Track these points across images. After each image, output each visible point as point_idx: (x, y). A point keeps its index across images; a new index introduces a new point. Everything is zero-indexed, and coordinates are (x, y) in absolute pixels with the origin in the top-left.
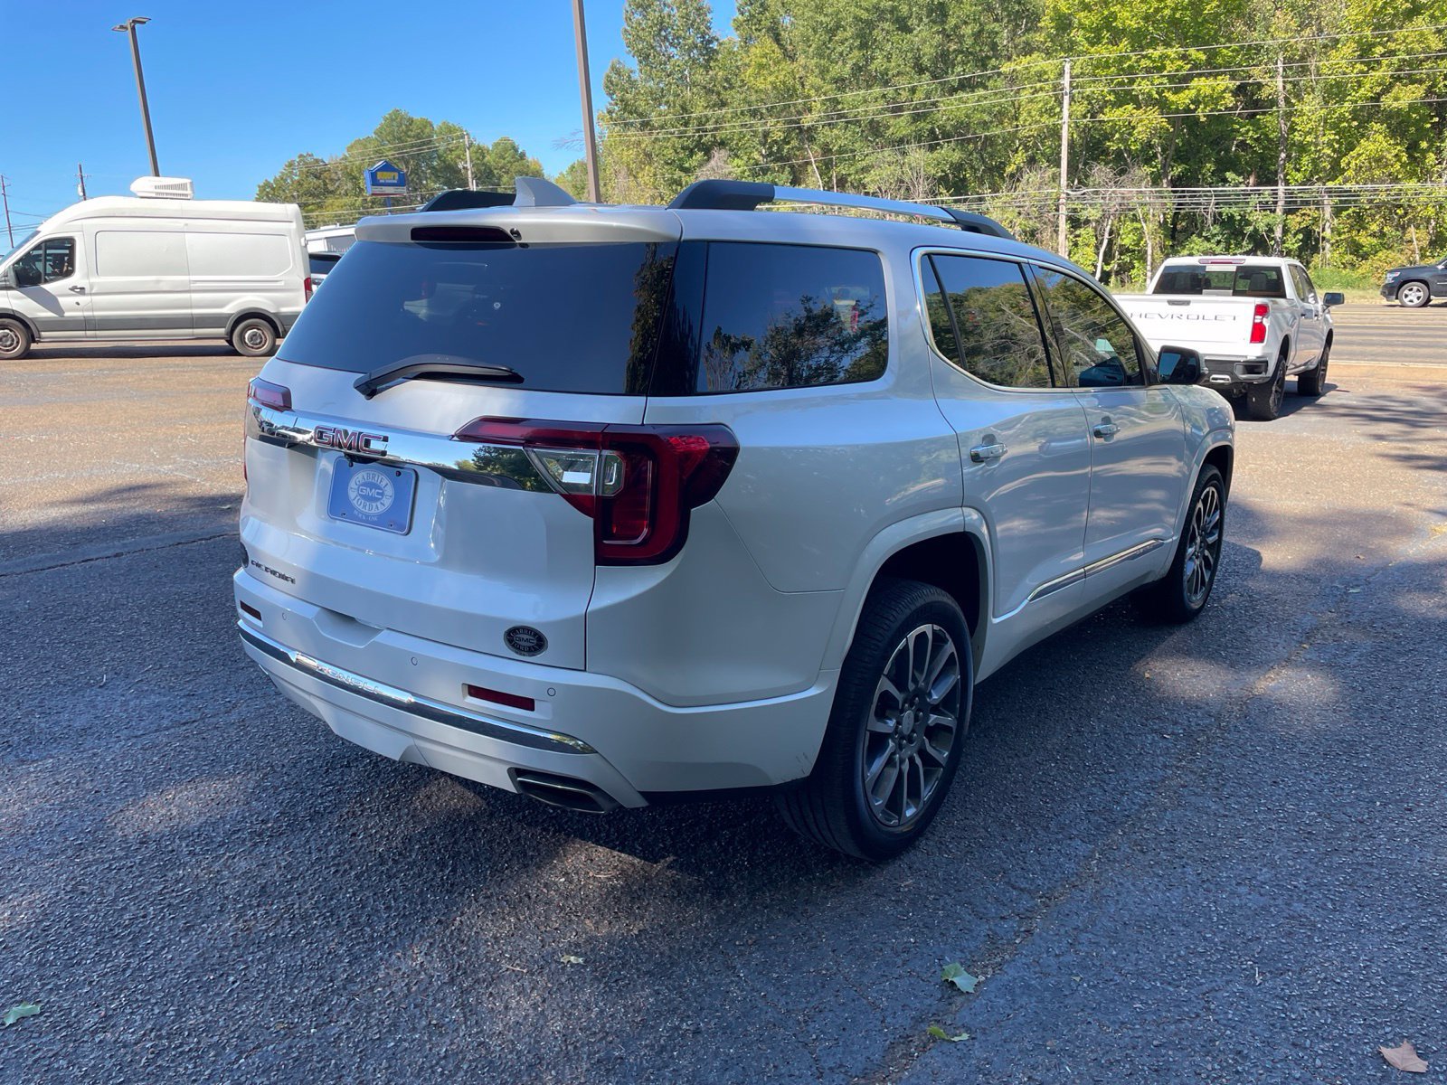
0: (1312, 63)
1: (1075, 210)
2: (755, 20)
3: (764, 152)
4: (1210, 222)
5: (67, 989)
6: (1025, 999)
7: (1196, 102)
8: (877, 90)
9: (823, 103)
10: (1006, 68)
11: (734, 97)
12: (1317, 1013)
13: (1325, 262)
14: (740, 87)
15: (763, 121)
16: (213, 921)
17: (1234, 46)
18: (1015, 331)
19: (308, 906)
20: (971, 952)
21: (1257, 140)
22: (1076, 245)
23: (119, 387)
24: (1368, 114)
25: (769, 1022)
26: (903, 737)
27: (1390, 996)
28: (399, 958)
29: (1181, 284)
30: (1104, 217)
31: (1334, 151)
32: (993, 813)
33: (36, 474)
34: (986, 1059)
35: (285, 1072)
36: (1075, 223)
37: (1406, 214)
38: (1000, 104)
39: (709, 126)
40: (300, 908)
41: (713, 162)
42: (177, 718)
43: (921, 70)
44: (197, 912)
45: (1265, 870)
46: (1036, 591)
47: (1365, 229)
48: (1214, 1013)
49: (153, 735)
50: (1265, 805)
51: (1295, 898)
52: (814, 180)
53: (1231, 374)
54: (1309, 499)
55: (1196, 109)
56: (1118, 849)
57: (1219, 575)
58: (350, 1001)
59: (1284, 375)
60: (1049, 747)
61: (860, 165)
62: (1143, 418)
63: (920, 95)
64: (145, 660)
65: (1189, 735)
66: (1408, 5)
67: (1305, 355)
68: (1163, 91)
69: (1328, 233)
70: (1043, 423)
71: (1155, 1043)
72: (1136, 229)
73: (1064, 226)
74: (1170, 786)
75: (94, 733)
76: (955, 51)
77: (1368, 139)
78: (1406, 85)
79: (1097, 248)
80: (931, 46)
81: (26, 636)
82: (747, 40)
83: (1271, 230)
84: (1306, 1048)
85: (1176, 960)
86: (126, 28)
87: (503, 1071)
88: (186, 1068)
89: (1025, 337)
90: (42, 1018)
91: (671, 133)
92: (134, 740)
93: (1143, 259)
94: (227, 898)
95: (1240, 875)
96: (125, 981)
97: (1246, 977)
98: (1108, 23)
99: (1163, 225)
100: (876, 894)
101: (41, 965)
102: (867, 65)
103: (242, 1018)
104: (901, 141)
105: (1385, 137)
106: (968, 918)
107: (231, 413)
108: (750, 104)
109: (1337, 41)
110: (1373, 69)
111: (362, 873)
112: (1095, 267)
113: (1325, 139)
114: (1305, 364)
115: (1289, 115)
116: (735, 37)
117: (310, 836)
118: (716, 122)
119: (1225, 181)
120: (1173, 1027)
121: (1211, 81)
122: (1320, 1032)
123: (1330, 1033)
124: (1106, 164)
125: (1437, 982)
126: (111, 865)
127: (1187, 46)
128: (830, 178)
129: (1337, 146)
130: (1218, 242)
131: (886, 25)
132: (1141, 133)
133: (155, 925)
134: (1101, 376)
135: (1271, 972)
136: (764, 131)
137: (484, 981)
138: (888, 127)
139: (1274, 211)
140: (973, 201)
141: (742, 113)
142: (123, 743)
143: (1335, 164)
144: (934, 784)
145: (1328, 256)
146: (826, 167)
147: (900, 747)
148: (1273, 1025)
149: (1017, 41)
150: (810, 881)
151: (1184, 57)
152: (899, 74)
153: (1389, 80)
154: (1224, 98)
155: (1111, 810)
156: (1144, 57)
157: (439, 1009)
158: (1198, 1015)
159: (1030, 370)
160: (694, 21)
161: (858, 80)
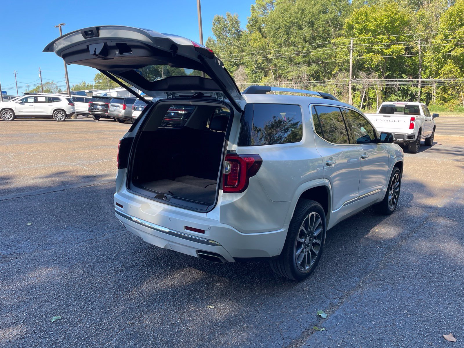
0: (430, 41)
1: (354, 86)
2: (254, 26)
3: (256, 66)
4: (397, 90)
5: (68, 312)
6: (341, 320)
7: (393, 52)
8: (292, 48)
9: (275, 52)
10: (333, 41)
11: (247, 49)
12: (425, 326)
13: (434, 103)
14: (248, 46)
15: (256, 57)
16: (107, 294)
17: (405, 35)
18: (336, 126)
19: (134, 291)
20: (325, 308)
21: (412, 64)
22: (354, 96)
23: (56, 138)
24: (447, 57)
25: (268, 325)
26: (306, 245)
27: (447, 322)
28: (161, 305)
29: (388, 110)
30: (363, 88)
31: (436, 68)
32: (331, 269)
33: (34, 165)
34: (330, 336)
35: (132, 335)
36: (354, 90)
37: (460, 88)
38: (331, 52)
39: (239, 58)
40: (131, 291)
41: (239, 69)
42: (88, 238)
43: (306, 41)
44: (102, 292)
45: (411, 287)
46: (344, 204)
47: (447, 93)
48: (395, 325)
49: (82, 243)
50: (411, 268)
51: (420, 294)
52: (272, 75)
53: (403, 139)
54: (427, 178)
55: (393, 54)
56: (368, 280)
57: (399, 201)
58: (148, 317)
59: (420, 139)
60: (347, 251)
61: (286, 71)
62: (376, 152)
63: (305, 49)
64: (76, 221)
65: (389, 248)
66: (460, 23)
67: (427, 133)
68: (382, 49)
69: (435, 94)
70: (348, 153)
71: (379, 332)
72: (374, 92)
73: (350, 91)
74: (383, 262)
75: (64, 242)
76: (316, 36)
77: (447, 65)
78: (459, 48)
79: (361, 97)
80: (309, 34)
81: (40, 214)
82: (251, 32)
83: (416, 93)
84: (422, 335)
85: (385, 311)
86: (58, 27)
87: (194, 336)
88: (105, 334)
89: (340, 128)
90: (62, 320)
91: (227, 60)
92: (77, 244)
93: (376, 101)
94: (110, 288)
95: (404, 288)
96: (84, 310)
97: (405, 315)
98: (365, 28)
99: (382, 91)
100: (297, 291)
101: (59, 306)
102: (289, 40)
103: (118, 321)
104: (299, 63)
105: (453, 64)
106: (324, 298)
107: (92, 147)
108: (251, 51)
109: (437, 34)
110: (449, 43)
111: (148, 282)
112: (360, 103)
113: (434, 64)
114: (427, 136)
115: (422, 57)
116: (247, 30)
117: (132, 272)
118: (241, 57)
119: (402, 77)
120: (384, 328)
121: (397, 46)
122: (426, 331)
123: (429, 331)
124: (364, 71)
125: (460, 318)
126: (76, 279)
127: (389, 35)
128: (276, 75)
129: (437, 67)
130: (400, 96)
131: (295, 28)
132: (375, 62)
133: (91, 295)
134: (363, 140)
135: (412, 314)
136: (256, 60)
137: (186, 312)
138: (295, 59)
139: (417, 87)
140: (322, 82)
141: (249, 54)
142: (74, 245)
143: (437, 72)
144: (314, 260)
145: (435, 101)
146: (275, 71)
147: (305, 248)
148: (412, 328)
149: (336, 33)
150: (278, 287)
151: (389, 38)
152: (299, 43)
153: (454, 46)
154: (402, 51)
155: (366, 269)
156: (376, 38)
157: (174, 319)
158: (391, 325)
159: (341, 138)
160: (235, 25)
161: (286, 44)
